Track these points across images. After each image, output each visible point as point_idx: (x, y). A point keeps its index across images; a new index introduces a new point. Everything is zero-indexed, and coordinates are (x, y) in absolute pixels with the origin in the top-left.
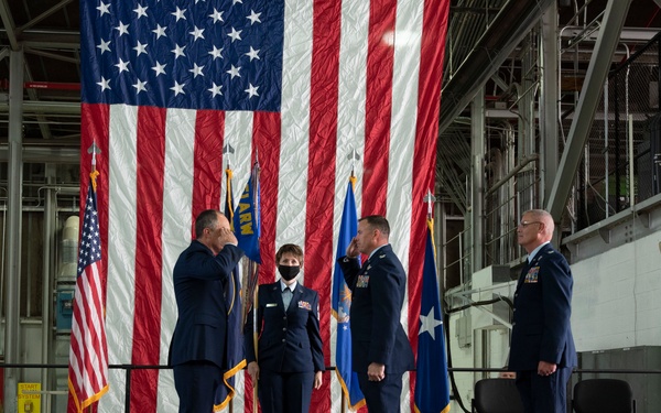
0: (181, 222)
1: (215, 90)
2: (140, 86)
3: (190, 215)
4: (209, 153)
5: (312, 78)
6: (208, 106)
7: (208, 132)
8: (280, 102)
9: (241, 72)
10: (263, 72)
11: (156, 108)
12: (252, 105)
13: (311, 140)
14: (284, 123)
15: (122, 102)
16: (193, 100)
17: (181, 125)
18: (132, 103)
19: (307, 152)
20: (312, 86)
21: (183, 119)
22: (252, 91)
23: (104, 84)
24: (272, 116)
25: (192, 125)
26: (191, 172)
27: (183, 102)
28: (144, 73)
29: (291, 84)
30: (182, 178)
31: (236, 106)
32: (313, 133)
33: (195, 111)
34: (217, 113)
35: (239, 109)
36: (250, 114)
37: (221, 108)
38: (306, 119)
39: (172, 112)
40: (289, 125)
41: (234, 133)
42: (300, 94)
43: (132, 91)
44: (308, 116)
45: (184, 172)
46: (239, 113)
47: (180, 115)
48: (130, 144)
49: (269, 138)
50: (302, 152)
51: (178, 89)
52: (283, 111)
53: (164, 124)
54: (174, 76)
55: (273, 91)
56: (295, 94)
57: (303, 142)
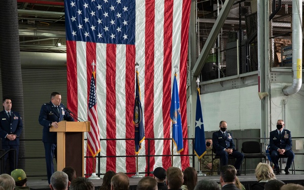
0: (103, 86)
1: (113, 36)
2: (86, 34)
3: (105, 83)
4: (111, 60)
5: (146, 32)
6: (111, 42)
7: (110, 52)
8: (135, 41)
9: (121, 29)
10: (129, 30)
11: (93, 43)
12: (126, 42)
13: (146, 56)
14: (136, 49)
15: (81, 40)
16: (105, 40)
17: (101, 49)
18: (84, 41)
19: (144, 60)
20: (146, 35)
21: (102, 47)
22: (125, 37)
23: (74, 33)
24: (132, 47)
25: (105, 49)
26: (105, 67)
27: (102, 41)
28: (88, 29)
29: (139, 34)
30: (102, 69)
31: (120, 43)
32: (146, 53)
33: (106, 44)
34: (113, 45)
35: (121, 43)
36: (125, 45)
37: (115, 43)
38: (144, 48)
39: (98, 44)
40: (138, 50)
41: (119, 52)
42: (142, 38)
43: (84, 36)
44: (144, 47)
45: (103, 67)
46: (121, 45)
47: (101, 45)
48: (84, 56)
49: (132, 55)
50: (143, 60)
51: (100, 36)
52: (136, 44)
53: (95, 49)
54: (99, 31)
55: (132, 37)
56: (140, 38)
57: (143, 56)
